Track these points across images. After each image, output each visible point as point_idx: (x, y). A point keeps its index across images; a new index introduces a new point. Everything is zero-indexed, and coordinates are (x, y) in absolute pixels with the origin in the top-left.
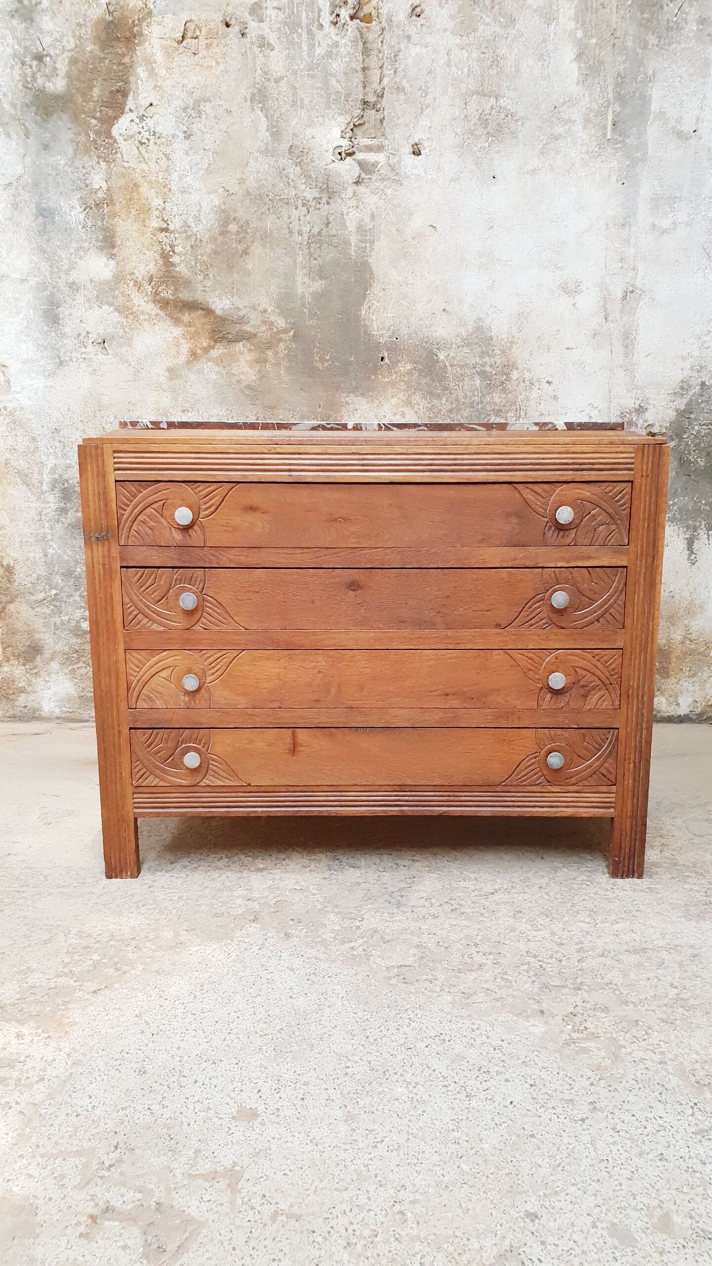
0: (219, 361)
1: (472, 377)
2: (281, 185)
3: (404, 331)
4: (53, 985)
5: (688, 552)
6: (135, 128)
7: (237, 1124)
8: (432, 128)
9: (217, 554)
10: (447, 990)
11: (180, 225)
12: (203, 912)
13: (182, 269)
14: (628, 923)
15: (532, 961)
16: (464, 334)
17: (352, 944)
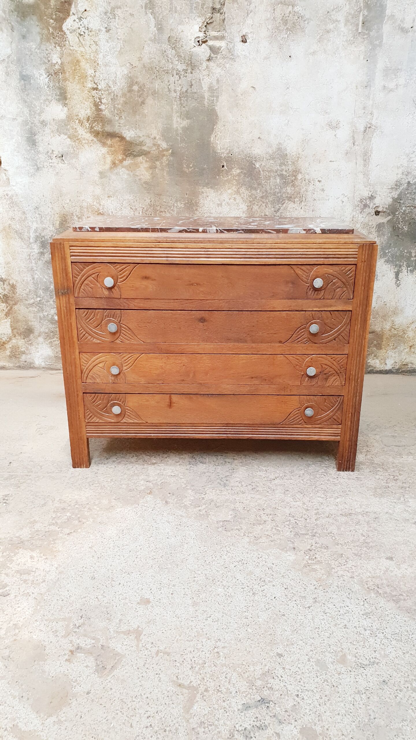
0: (128, 168)
1: (275, 179)
2: (164, 61)
3: (236, 150)
4: (47, 530)
5: (395, 280)
6: (76, 25)
7: (140, 606)
8: (254, 26)
9: (127, 302)
10: (247, 535)
11: (105, 86)
12: (123, 488)
13: (106, 113)
14: (343, 498)
15: (291, 519)
16: (271, 152)
17: (200, 508)
